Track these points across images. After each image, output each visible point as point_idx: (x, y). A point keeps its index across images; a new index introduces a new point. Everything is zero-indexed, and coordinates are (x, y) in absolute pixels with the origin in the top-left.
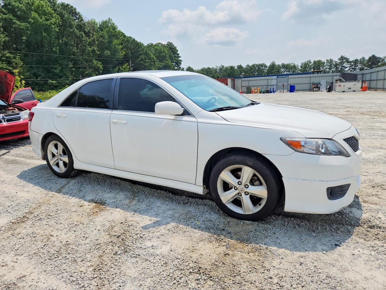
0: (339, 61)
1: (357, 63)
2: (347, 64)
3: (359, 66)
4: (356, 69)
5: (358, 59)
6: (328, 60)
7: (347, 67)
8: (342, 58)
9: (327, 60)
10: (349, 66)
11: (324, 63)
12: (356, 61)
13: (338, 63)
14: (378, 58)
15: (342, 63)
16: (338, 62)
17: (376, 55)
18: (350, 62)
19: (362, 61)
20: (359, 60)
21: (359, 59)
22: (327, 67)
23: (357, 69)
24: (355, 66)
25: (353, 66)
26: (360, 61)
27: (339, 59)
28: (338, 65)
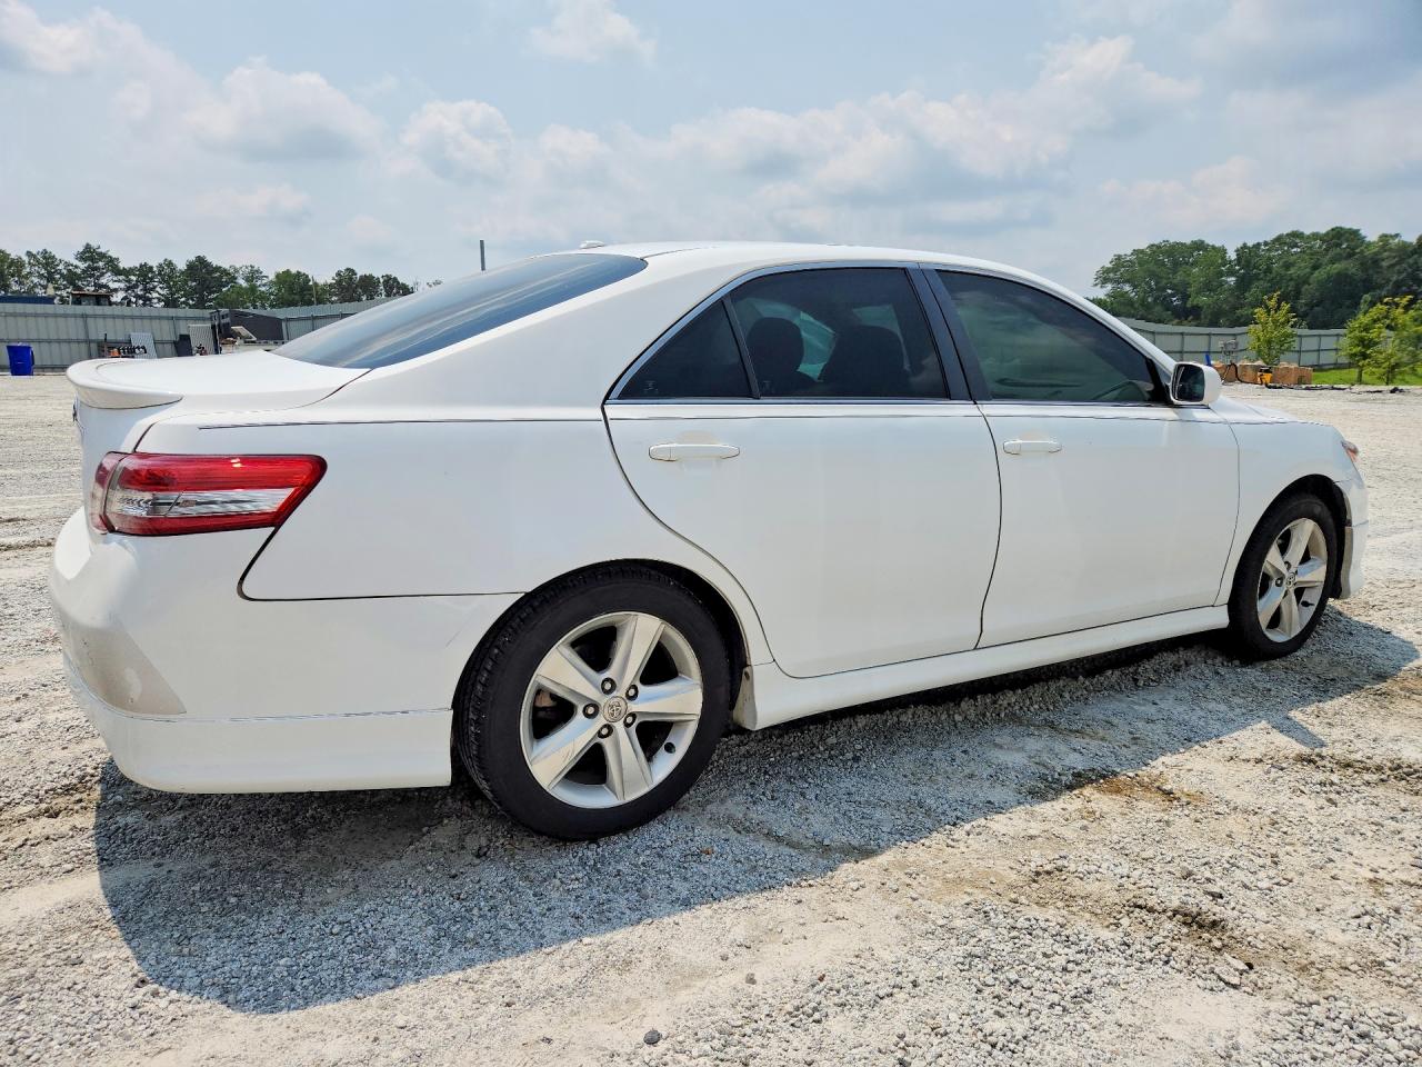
0: (82, 265)
1: (152, 279)
2: (115, 278)
3: (158, 289)
4: (150, 299)
5: (150, 264)
6: (34, 256)
7: (116, 290)
8: (89, 254)
9: (29, 254)
10: (122, 285)
11: (18, 264)
12: (144, 272)
13: (79, 271)
14: (218, 269)
15: (91, 272)
16: (76, 267)
17: (209, 259)
18: (127, 272)
19: (167, 272)
20: (155, 269)
21: (154, 263)
22: (36, 280)
23: (156, 301)
24: (145, 289)
25: (136, 286)
26: (160, 274)
27: (82, 257)
28: (80, 278)
